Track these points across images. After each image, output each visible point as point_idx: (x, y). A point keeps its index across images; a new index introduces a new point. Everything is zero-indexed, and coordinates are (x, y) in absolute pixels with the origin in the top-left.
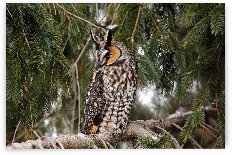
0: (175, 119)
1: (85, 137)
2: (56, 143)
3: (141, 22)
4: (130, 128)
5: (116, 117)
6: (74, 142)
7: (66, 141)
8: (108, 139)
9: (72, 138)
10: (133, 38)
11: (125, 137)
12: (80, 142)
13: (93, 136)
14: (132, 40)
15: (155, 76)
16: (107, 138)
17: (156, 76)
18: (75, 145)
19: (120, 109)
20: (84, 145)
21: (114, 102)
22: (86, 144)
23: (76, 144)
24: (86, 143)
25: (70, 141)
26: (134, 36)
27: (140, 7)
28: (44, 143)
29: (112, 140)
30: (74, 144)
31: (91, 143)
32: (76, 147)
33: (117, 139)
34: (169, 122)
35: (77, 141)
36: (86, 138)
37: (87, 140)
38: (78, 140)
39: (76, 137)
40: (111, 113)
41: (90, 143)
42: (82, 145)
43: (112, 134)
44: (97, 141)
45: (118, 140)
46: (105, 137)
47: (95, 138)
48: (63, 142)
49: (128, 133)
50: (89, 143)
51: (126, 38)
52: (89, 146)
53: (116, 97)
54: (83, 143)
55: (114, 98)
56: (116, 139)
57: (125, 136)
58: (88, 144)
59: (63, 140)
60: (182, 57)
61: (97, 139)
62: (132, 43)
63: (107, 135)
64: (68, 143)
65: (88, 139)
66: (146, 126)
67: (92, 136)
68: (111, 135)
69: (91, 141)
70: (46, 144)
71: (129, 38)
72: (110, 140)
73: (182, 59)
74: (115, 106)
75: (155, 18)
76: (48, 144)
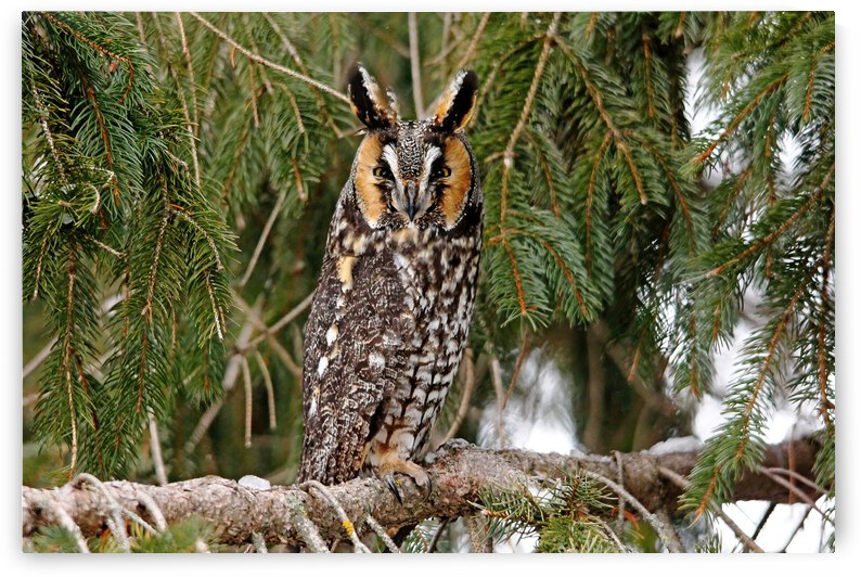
0: (679, 458)
1: (270, 491)
2: (136, 504)
3: (545, 96)
4: (465, 467)
5: (418, 409)
6: (220, 506)
7: (182, 500)
8: (372, 506)
9: (209, 491)
10: (512, 153)
11: (447, 500)
12: (244, 506)
13: (307, 490)
14: (508, 162)
15: (579, 284)
16: (367, 500)
17: (582, 285)
18: (225, 519)
19: (437, 378)
20: (261, 517)
21: (419, 352)
22: (272, 518)
23: (228, 513)
24: (271, 514)
25: (201, 500)
26: (516, 150)
27: (546, 46)
28: (84, 500)
29: (388, 508)
30: (218, 512)
31: (295, 512)
32: (229, 523)
33: (410, 506)
34: (648, 465)
35: (233, 503)
36: (271, 495)
37: (278, 500)
38: (236, 500)
39: (227, 486)
40: (406, 393)
41: (288, 514)
42: (253, 519)
43: (391, 489)
44: (324, 510)
45: (415, 514)
46: (356, 496)
47: (314, 498)
48: (170, 504)
49: (460, 487)
50: (284, 513)
51: (486, 156)
52: (284, 523)
53: (428, 336)
54: (257, 509)
55: (421, 341)
56: (409, 509)
57: (447, 497)
58: (280, 515)
59: (171, 495)
60: (695, 224)
61: (323, 502)
62: (506, 172)
63: (367, 489)
64: (191, 506)
65: (282, 499)
66: (538, 467)
67: (301, 488)
68: (386, 490)
69: (292, 506)
70: (94, 506)
71: (495, 156)
72: (381, 508)
73: (695, 229)
74: (420, 368)
75: (600, 85)
76: (99, 504)
